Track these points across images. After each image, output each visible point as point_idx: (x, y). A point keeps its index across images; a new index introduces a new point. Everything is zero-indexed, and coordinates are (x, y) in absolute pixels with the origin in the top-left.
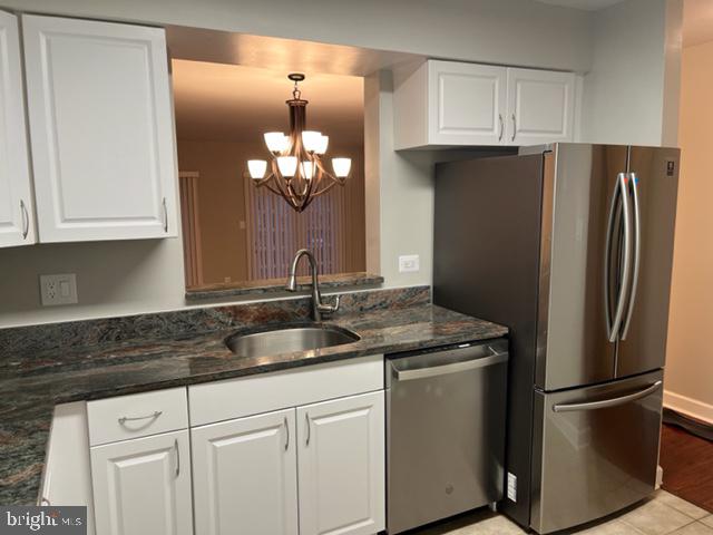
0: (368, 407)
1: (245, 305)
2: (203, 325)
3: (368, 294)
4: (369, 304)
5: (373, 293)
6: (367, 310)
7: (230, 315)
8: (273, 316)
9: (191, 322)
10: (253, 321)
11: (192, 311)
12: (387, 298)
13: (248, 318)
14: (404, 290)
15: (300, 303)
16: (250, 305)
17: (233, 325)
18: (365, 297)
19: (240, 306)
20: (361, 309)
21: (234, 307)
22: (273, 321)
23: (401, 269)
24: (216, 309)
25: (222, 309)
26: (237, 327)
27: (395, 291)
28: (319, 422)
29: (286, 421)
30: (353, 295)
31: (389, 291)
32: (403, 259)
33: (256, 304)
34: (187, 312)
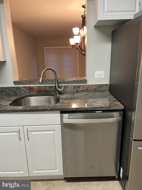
0: (54, 130)
1: (33, 87)
2: (19, 92)
3: (80, 86)
4: (80, 89)
5: (82, 85)
6: (80, 92)
7: (28, 89)
8: (43, 91)
9: (15, 91)
10: (36, 92)
11: (15, 87)
12: (88, 88)
13: (34, 91)
14: (96, 85)
15: (53, 87)
16: (35, 87)
17: (29, 93)
18: (79, 87)
19: (31, 87)
20: (77, 91)
21: (29, 87)
22: (43, 93)
23: (96, 77)
24: (23, 87)
25: (25, 87)
26: (31, 94)
27: (92, 85)
28: (33, 133)
29: (19, 131)
30: (74, 86)
31: (89, 85)
32: (97, 73)
33: (37, 86)
34: (13, 87)
